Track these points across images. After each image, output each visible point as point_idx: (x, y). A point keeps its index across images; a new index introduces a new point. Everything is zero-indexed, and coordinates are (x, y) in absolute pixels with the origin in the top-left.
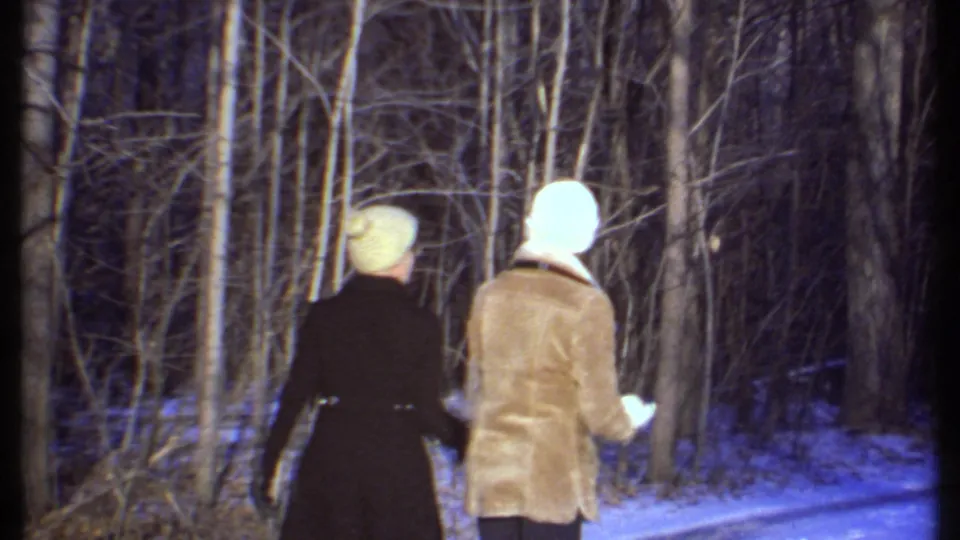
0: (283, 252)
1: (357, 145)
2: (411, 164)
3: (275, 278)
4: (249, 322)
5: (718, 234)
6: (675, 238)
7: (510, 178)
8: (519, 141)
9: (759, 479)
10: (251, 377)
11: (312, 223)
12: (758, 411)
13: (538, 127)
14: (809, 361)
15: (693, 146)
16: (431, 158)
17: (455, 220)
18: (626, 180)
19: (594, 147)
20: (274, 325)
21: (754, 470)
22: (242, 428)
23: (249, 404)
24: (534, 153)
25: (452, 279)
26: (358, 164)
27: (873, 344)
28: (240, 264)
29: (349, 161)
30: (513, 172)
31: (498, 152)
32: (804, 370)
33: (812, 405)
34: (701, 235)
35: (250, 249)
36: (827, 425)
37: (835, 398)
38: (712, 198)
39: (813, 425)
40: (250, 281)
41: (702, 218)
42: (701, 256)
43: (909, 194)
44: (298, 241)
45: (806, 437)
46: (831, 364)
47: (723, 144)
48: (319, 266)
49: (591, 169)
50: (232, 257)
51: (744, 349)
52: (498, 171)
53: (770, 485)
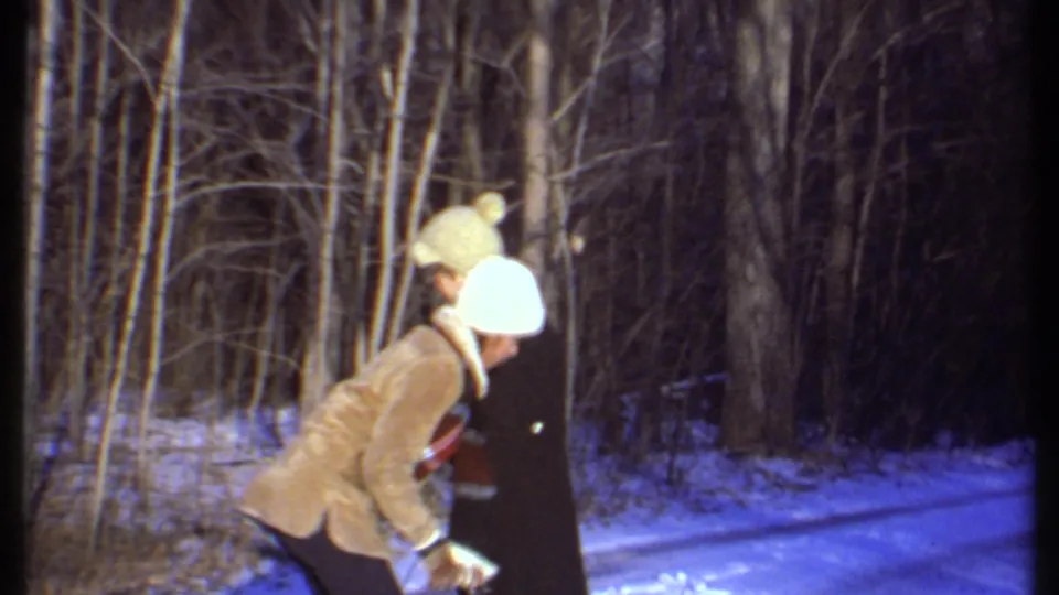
0: (102, 250)
1: (183, 133)
2: (241, 154)
3: (93, 279)
4: (65, 326)
5: (582, 233)
6: (535, 237)
7: (350, 170)
8: (361, 130)
9: (630, 504)
10: (66, 386)
11: (134, 217)
12: (627, 428)
13: (382, 113)
14: (683, 375)
15: (554, 136)
16: (263, 147)
17: (289, 216)
18: (478, 172)
19: (444, 136)
20: (91, 328)
21: (625, 495)
22: (57, 442)
23: (66, 414)
24: (377, 142)
25: (286, 280)
26: (182, 155)
27: (757, 358)
28: (55, 263)
29: (175, 150)
30: (353, 164)
31: (337, 141)
32: (677, 385)
33: (687, 424)
34: (562, 236)
35: (65, 246)
36: (706, 447)
37: (713, 417)
38: (575, 194)
39: (689, 447)
40: (66, 282)
41: (563, 216)
42: (562, 259)
43: (798, 189)
44: (117, 239)
45: (680, 460)
46: (709, 378)
47: (587, 135)
48: (141, 265)
49: (440, 161)
50: (48, 254)
51: (609, 360)
52: (337, 163)
53: (643, 513)
